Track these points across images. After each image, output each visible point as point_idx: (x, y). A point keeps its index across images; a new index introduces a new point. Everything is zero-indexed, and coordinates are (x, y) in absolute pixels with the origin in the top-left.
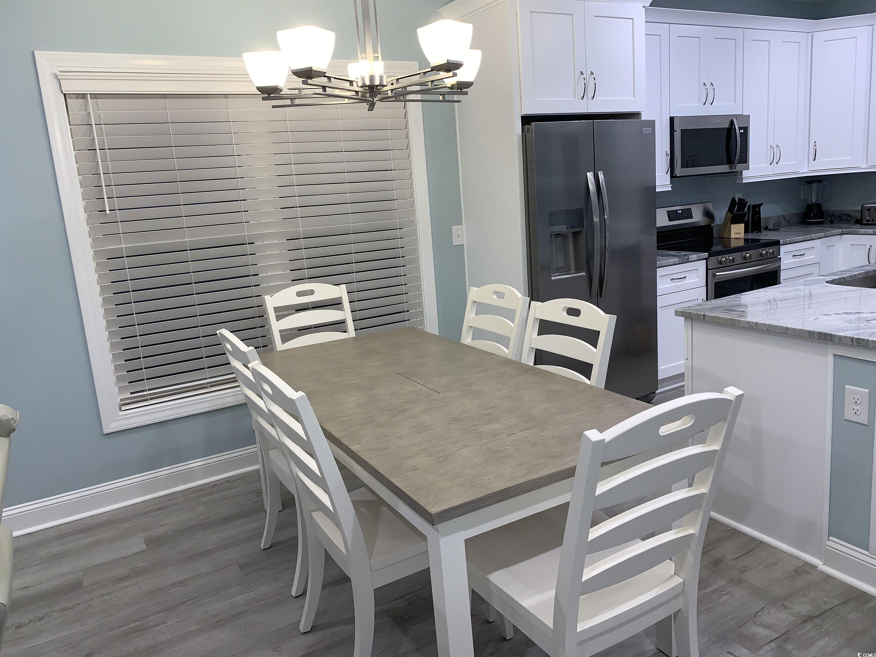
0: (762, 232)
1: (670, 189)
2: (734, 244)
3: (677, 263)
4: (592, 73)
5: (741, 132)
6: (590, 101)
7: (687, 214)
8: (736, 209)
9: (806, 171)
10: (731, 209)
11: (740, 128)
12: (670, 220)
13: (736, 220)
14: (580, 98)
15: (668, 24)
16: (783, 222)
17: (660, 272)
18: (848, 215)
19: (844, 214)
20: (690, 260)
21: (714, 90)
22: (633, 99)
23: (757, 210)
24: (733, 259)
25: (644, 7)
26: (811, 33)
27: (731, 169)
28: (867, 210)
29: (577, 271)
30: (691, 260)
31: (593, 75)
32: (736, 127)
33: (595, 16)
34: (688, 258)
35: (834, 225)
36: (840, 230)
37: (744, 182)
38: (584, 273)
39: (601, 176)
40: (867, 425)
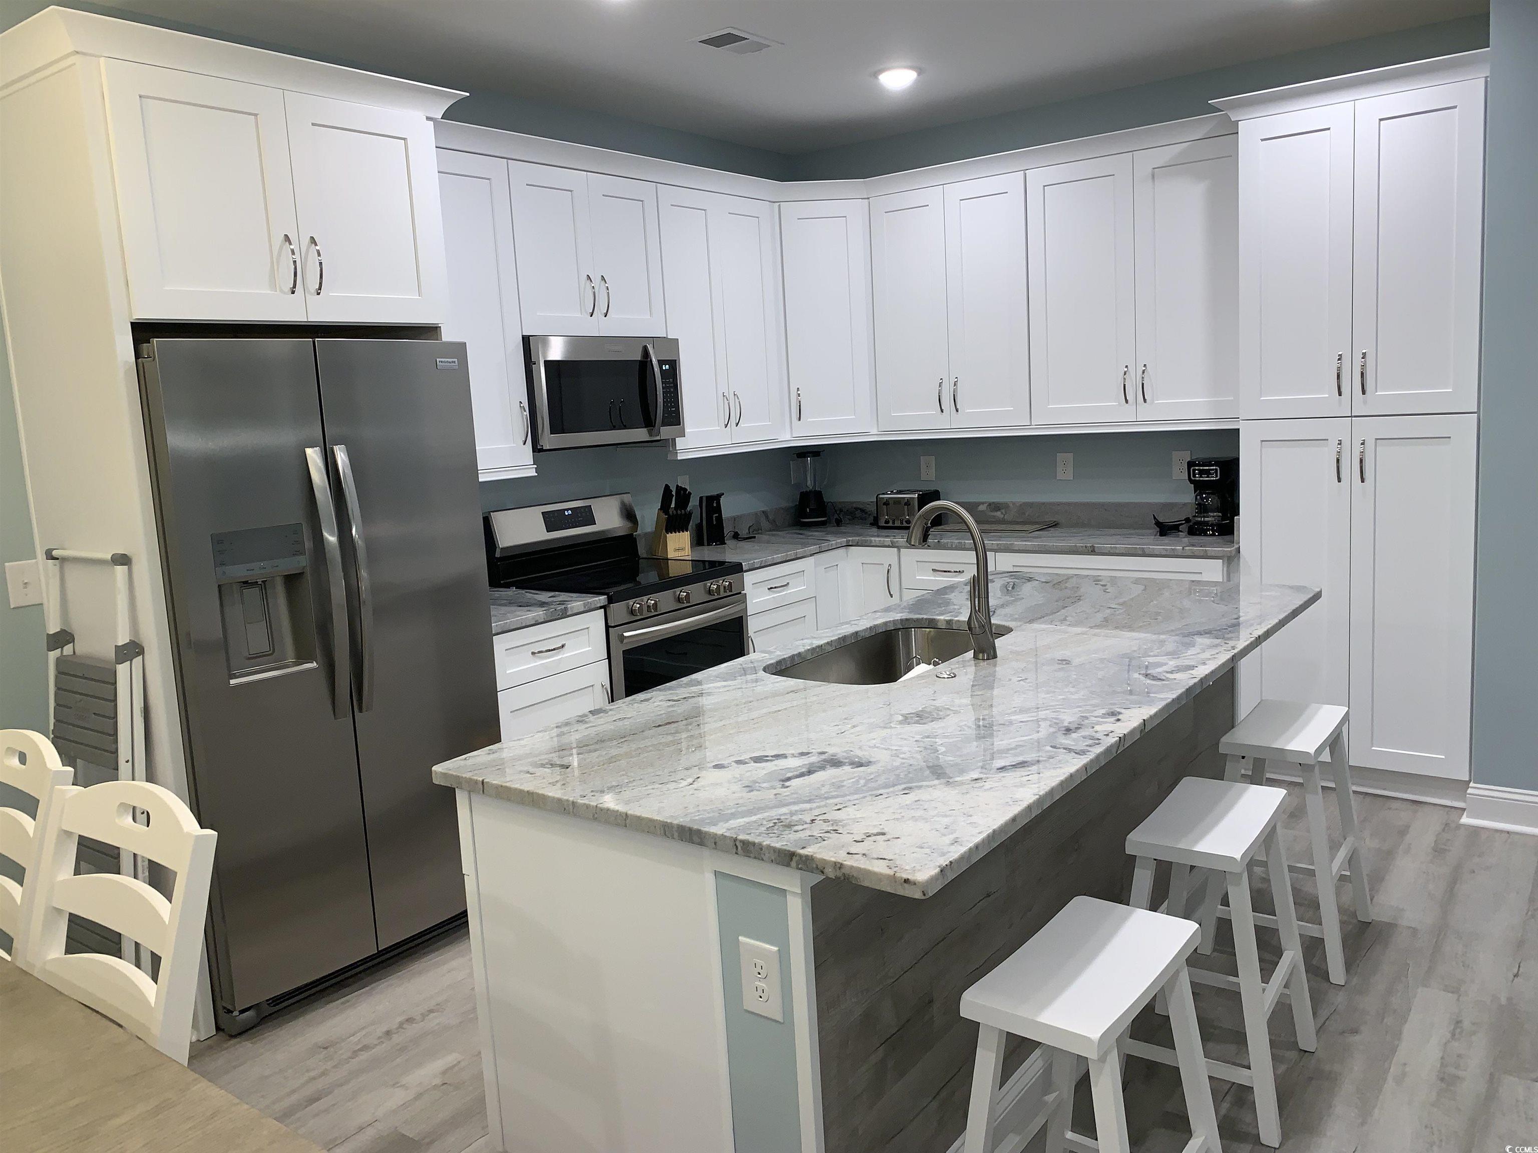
0: (726, 544)
1: (532, 473)
2: (675, 570)
3: (543, 620)
4: (313, 241)
5: (664, 368)
6: (313, 299)
7: (585, 516)
8: (673, 506)
9: (788, 437)
10: (665, 507)
11: (661, 363)
12: (549, 530)
13: (675, 524)
14: (287, 291)
15: (506, 160)
16: (765, 524)
17: (501, 645)
18: (862, 511)
19: (857, 509)
20: (569, 613)
21: (608, 289)
22: (418, 297)
23: (715, 505)
24: (655, 604)
25: (428, 119)
26: (778, 204)
27: (651, 435)
28: (884, 504)
29: (301, 658)
30: (572, 611)
31: (316, 245)
32: (654, 360)
33: (313, 124)
34: (566, 609)
35: (843, 529)
36: (843, 539)
37: (679, 458)
38: (315, 664)
39: (341, 457)
40: (780, 1022)
